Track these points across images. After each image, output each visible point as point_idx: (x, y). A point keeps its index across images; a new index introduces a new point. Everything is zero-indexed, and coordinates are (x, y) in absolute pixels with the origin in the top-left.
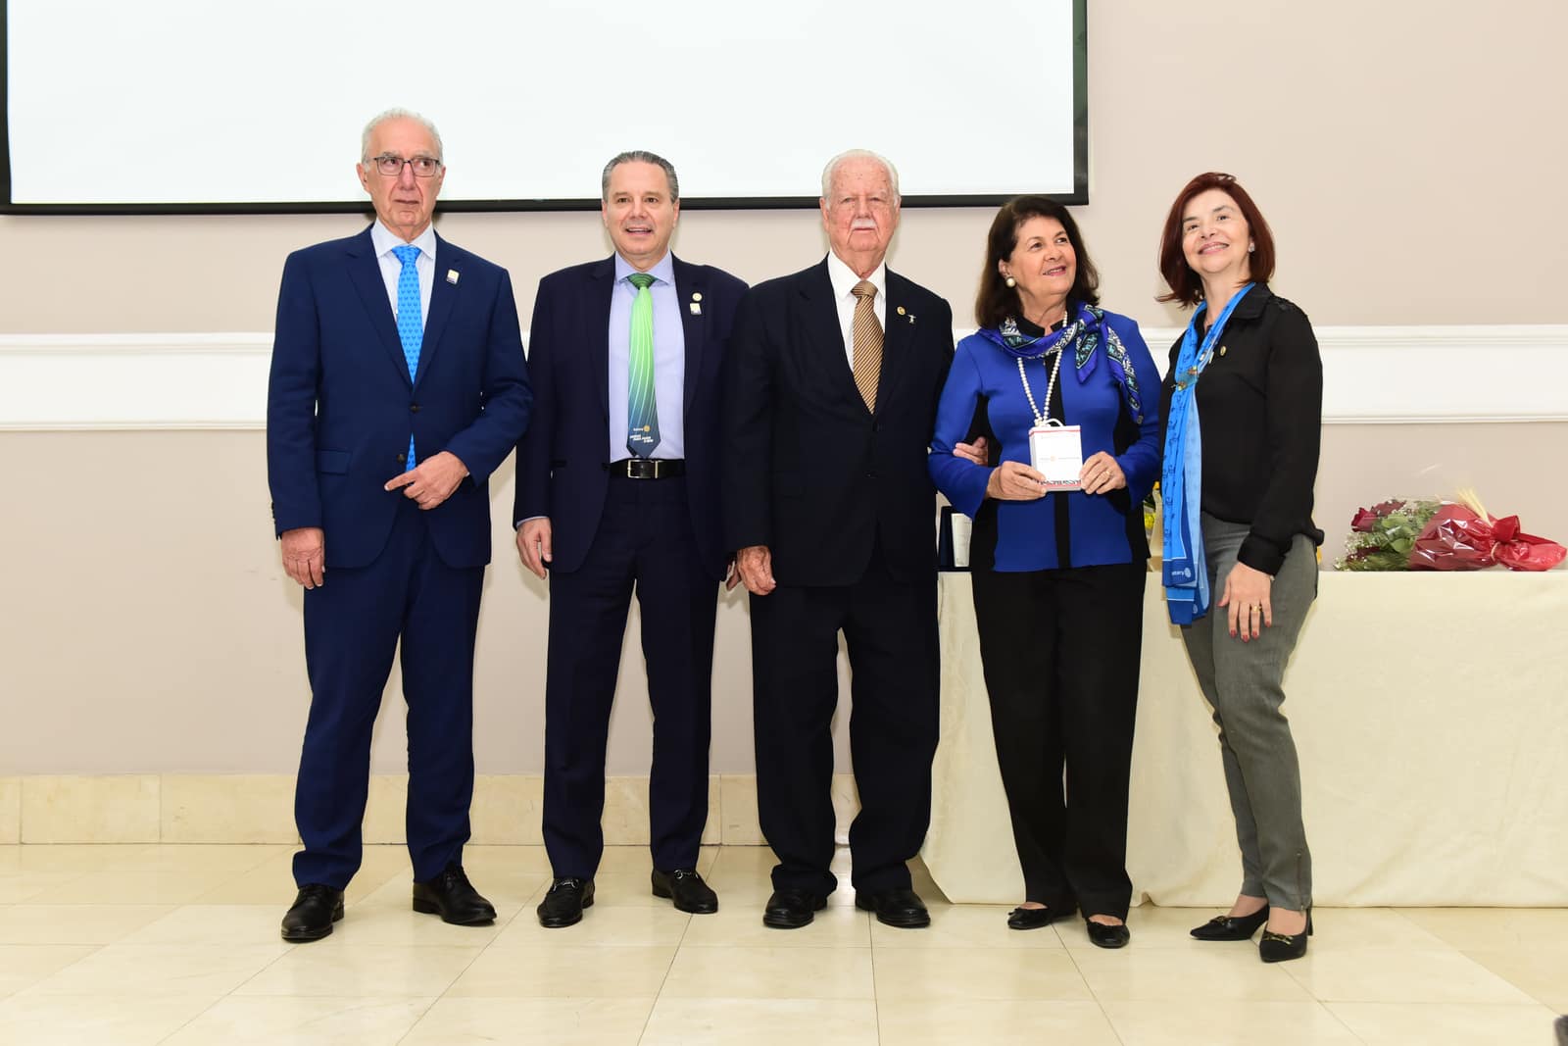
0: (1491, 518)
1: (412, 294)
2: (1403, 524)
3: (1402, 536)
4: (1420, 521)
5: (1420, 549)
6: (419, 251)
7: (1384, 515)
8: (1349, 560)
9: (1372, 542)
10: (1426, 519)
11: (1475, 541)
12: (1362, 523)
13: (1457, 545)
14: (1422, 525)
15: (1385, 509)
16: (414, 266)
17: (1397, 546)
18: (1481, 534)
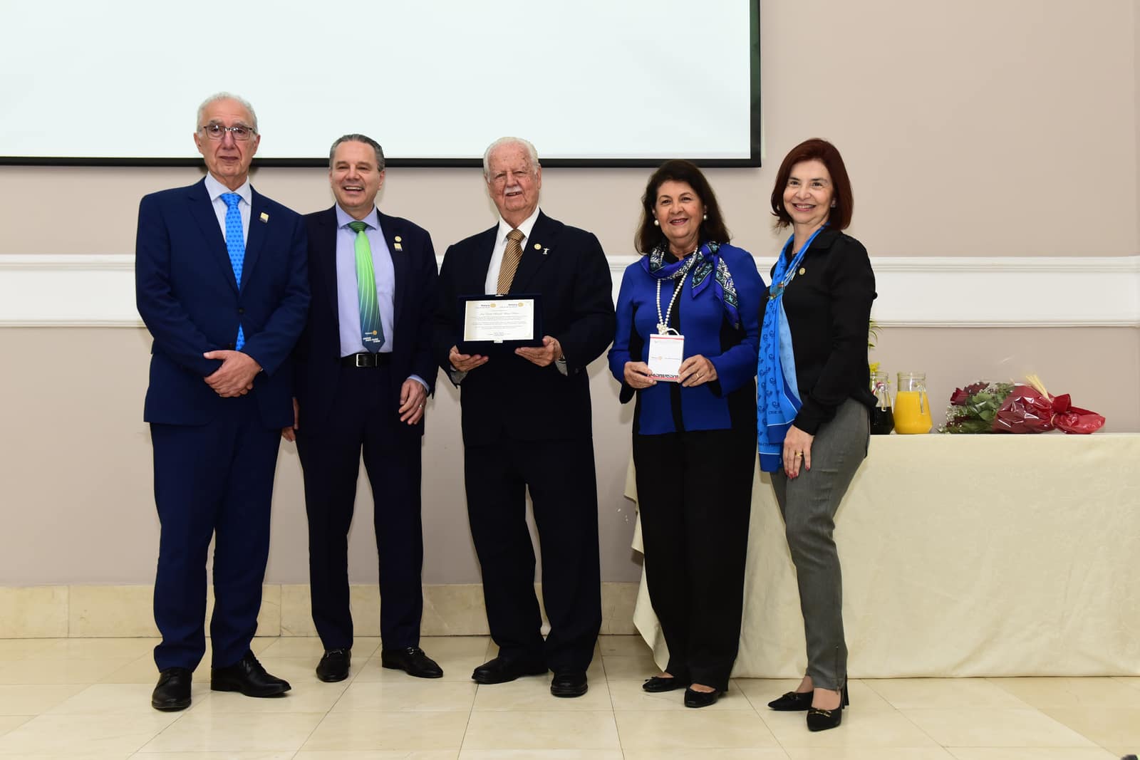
0: (1050, 396)
1: (237, 228)
2: (989, 400)
3: (987, 408)
4: (999, 398)
5: (1000, 418)
6: (240, 198)
7: (974, 393)
8: (949, 425)
9: (965, 412)
10: (1004, 397)
11: (1039, 412)
12: (958, 399)
13: (1027, 415)
14: (1001, 401)
15: (974, 389)
16: (237, 208)
17: (984, 415)
18: (1044, 407)
